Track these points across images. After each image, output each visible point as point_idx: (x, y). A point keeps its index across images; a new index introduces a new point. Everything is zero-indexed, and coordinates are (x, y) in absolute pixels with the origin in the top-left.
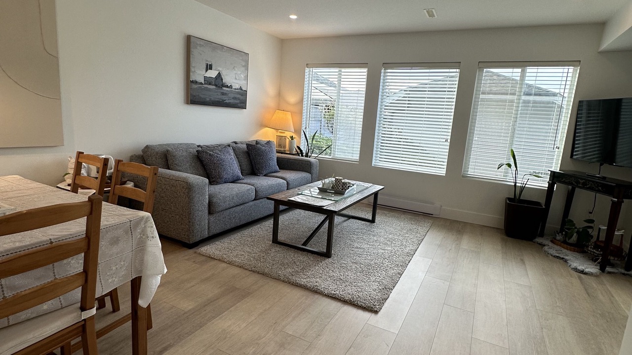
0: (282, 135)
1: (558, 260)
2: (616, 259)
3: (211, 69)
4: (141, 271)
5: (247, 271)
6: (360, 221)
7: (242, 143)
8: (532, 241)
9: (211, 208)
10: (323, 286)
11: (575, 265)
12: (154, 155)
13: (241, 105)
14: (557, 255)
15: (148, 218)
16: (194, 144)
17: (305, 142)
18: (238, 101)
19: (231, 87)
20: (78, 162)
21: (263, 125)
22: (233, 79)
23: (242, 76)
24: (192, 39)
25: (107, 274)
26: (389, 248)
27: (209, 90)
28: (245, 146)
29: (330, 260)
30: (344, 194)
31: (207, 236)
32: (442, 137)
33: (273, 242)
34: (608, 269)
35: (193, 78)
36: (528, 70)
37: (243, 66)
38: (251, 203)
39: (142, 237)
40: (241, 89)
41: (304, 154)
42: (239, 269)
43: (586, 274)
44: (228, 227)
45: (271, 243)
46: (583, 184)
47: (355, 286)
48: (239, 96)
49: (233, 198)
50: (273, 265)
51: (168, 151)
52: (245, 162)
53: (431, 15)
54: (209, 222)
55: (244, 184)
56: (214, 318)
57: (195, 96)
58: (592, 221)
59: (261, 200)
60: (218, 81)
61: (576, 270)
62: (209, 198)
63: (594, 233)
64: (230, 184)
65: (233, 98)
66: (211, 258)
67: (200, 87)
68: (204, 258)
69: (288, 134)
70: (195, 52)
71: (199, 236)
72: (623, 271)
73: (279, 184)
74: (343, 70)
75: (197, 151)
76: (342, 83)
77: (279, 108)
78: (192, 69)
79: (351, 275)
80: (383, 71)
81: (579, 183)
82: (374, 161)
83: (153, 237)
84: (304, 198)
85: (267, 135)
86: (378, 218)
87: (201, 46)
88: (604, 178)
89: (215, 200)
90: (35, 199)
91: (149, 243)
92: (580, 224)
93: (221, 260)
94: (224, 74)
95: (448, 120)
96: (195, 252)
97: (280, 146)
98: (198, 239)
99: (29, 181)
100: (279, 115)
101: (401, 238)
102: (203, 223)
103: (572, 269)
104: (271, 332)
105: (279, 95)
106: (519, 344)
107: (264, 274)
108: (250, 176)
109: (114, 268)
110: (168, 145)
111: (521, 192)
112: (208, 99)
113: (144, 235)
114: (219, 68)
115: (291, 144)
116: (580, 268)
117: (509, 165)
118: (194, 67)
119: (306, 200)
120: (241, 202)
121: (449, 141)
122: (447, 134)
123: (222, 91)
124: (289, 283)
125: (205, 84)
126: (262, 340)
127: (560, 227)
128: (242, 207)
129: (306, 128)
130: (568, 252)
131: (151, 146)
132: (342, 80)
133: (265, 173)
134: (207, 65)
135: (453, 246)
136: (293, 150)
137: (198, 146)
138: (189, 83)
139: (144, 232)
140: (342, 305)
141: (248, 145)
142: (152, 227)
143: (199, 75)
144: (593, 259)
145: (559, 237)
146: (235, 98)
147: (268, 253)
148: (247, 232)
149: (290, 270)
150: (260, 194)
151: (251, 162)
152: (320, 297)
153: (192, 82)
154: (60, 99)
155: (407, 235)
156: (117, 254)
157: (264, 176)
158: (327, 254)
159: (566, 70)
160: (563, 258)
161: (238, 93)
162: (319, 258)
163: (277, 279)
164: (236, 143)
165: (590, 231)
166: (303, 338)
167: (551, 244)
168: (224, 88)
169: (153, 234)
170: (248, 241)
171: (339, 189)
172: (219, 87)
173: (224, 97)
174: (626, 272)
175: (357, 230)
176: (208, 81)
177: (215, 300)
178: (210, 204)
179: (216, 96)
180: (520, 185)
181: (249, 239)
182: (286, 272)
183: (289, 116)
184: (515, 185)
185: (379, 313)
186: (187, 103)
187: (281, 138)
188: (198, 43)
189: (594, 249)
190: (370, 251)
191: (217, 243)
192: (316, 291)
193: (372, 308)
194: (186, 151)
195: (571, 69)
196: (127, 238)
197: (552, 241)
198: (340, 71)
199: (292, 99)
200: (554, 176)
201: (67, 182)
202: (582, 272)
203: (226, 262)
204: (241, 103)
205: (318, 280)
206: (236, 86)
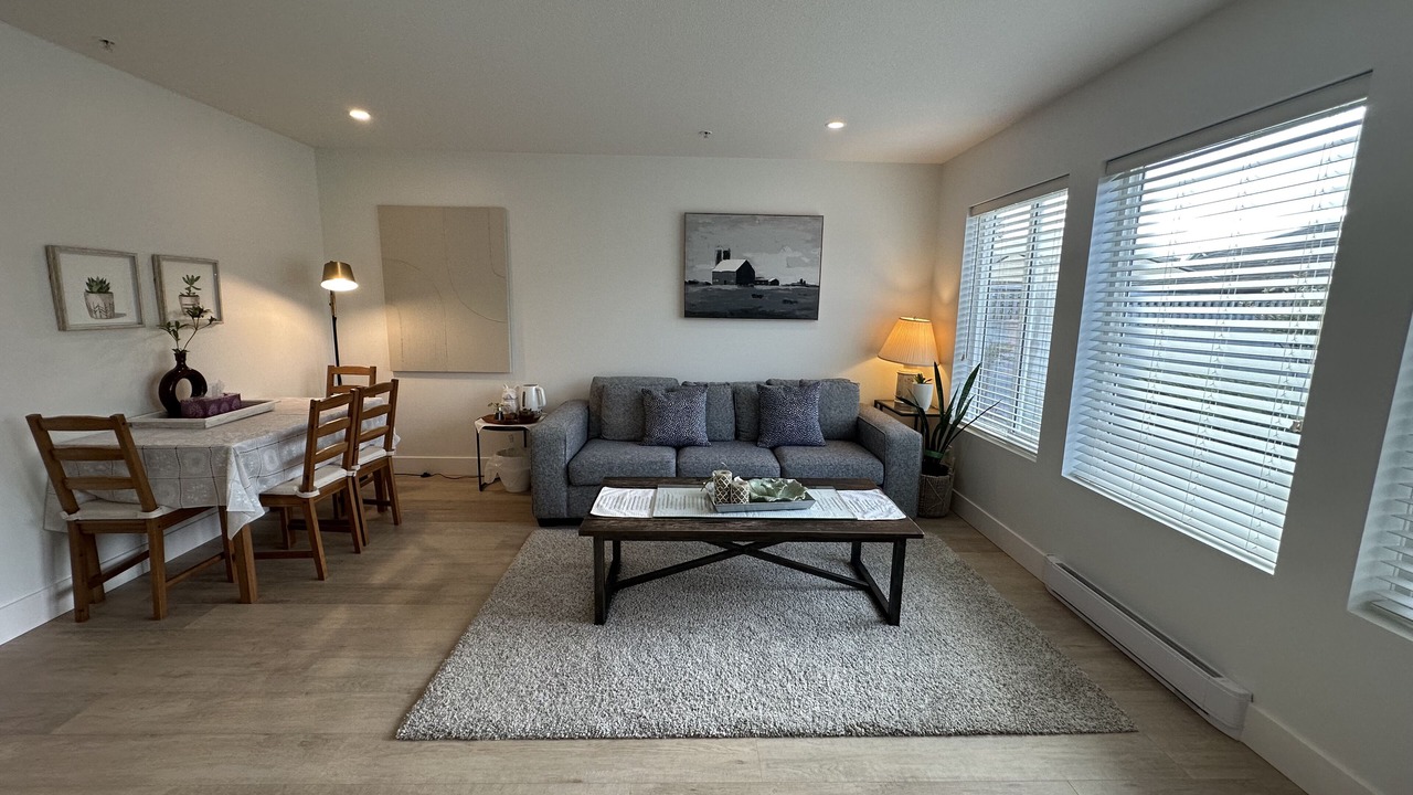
0: (909, 371)
3: (728, 258)
13: (804, 312)
18: (799, 304)
19: (775, 283)
22: (781, 269)
24: (692, 219)
27: (725, 292)
28: (755, 389)
31: (565, 516)
35: (693, 277)
40: (806, 285)
52: (749, 418)
54: (567, 495)
57: (698, 305)
60: (746, 274)
62: (570, 461)
65: (781, 303)
66: (522, 545)
67: (705, 290)
70: (694, 238)
71: (546, 512)
78: (692, 263)
87: (705, 224)
94: (755, 263)
96: (530, 532)
105: (931, 285)
112: (721, 308)
114: (745, 255)
118: (692, 260)
123: (755, 291)
125: (714, 283)
133: (771, 442)
134: (720, 252)
138: (688, 286)
141: (759, 388)
143: (703, 271)
146: (785, 302)
151: (760, 419)
153: (693, 283)
154: (506, 322)
157: (770, 448)
161: (796, 292)
168: (759, 287)
172: (746, 285)
173: (759, 303)
176: (721, 278)
178: (568, 469)
186: (683, 316)
188: (699, 221)
198: (1035, 206)
204: (802, 310)
206: (788, 280)
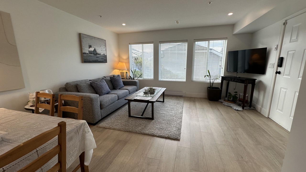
0: (123, 72)
1: (228, 107)
2: (247, 104)
3: (91, 47)
4: (84, 149)
5: (122, 132)
6: (159, 102)
7: (107, 77)
8: (218, 101)
9: (101, 107)
10: (155, 133)
11: (235, 108)
12: (71, 87)
13: (105, 61)
14: (228, 105)
15: (85, 123)
16: (88, 80)
17: (131, 73)
18: (104, 60)
19: (100, 54)
20: (37, 97)
21: (114, 69)
22: (100, 51)
23: (104, 50)
24: (82, 35)
25: (68, 157)
26: (173, 112)
27: (91, 56)
28: (109, 78)
29: (154, 121)
30: (154, 94)
31: (101, 119)
32: (183, 67)
33: (129, 117)
34: (245, 108)
35: (84, 52)
36: (210, 42)
37: (104, 45)
38: (117, 102)
39: (83, 133)
40: (104, 55)
41: (132, 78)
42: (119, 131)
43: (239, 111)
44: (109, 113)
45: (128, 117)
46: (234, 80)
47: (167, 130)
48: (104, 58)
49: (110, 101)
50: (132, 127)
51: (77, 84)
52: (110, 85)
53: (177, 22)
54: (101, 112)
55: (112, 94)
56: (115, 157)
57: (85, 59)
58: (236, 92)
59: (120, 100)
60: (95, 53)
61: (235, 110)
62: (100, 103)
63: (238, 96)
64: (107, 95)
65: (101, 59)
66: (105, 128)
67: (87, 55)
68: (101, 129)
69: (125, 71)
70: (84, 41)
71: (98, 120)
72: (249, 108)
73: (126, 92)
74: (144, 45)
75: (90, 83)
76: (144, 50)
77: (119, 61)
78: (83, 48)
79: (165, 126)
80: (159, 44)
81: (232, 80)
82: (159, 78)
83: (88, 132)
84: (140, 97)
85: (116, 73)
86: (165, 100)
87: (86, 38)
88: (240, 77)
89: (102, 103)
90: (18, 122)
91: (87, 135)
92: (233, 94)
93: (110, 129)
94: (97, 49)
95: (185, 63)
96: (97, 127)
97: (122, 76)
98: (97, 121)
99: (11, 111)
100: (120, 64)
101: (176, 107)
102: (99, 113)
103: (234, 110)
104: (142, 159)
105: (119, 56)
106: (232, 143)
107: (130, 132)
108: (113, 90)
109: (72, 153)
110: (77, 81)
111: (213, 84)
112: (91, 60)
113: (84, 132)
114: (94, 47)
115: (126, 75)
116: (237, 109)
117: (208, 76)
118: (84, 47)
119: (141, 98)
120: (113, 102)
121: (186, 69)
122: (185, 66)
123: (97, 56)
124: (142, 134)
125: (89, 54)
126: (139, 163)
127: (225, 95)
128: (113, 104)
129: (131, 68)
130: (231, 104)
131: (69, 83)
132: (144, 49)
133: (119, 88)
134: (89, 45)
135: (194, 107)
136: (128, 77)
137: (90, 80)
138: (82, 54)
139: (84, 130)
140: (165, 140)
141: (111, 78)
142: (87, 127)
143: (86, 50)
144: (239, 105)
145: (226, 99)
146: (102, 59)
147: (128, 122)
148: (117, 114)
149: (140, 128)
150: (120, 97)
151: (113, 84)
152: (156, 138)
153: (84, 53)
154: (20, 66)
155: (177, 105)
156: (72, 145)
157: (119, 89)
158: (152, 119)
159: (223, 41)
160: (230, 106)
161: (103, 57)
162: (150, 121)
163: (136, 133)
164: (105, 77)
165: (236, 95)
166: (156, 159)
167: (224, 102)
168: (97, 55)
169: (88, 130)
170: (118, 118)
171: (152, 92)
172: (95, 55)
173: (97, 59)
174: (250, 108)
175: (159, 106)
176: (90, 52)
177: (113, 148)
178: (101, 105)
179: (94, 58)
180: (212, 82)
181: (119, 117)
182: (139, 129)
183: (124, 64)
184: (210, 82)
185: (180, 140)
186: (82, 62)
187: (122, 73)
188: (84, 36)
189: (239, 101)
190: (167, 114)
191: (105, 121)
192: (153, 136)
193: (177, 138)
194: (86, 83)
195: (224, 41)
196: (76, 136)
197: (224, 100)
198: (143, 45)
199: (125, 57)
200: (223, 78)
201: (30, 105)
202: (238, 110)
203: (112, 129)
204: (105, 60)
205: (152, 130)
206: (102, 54)
